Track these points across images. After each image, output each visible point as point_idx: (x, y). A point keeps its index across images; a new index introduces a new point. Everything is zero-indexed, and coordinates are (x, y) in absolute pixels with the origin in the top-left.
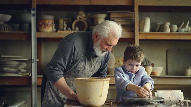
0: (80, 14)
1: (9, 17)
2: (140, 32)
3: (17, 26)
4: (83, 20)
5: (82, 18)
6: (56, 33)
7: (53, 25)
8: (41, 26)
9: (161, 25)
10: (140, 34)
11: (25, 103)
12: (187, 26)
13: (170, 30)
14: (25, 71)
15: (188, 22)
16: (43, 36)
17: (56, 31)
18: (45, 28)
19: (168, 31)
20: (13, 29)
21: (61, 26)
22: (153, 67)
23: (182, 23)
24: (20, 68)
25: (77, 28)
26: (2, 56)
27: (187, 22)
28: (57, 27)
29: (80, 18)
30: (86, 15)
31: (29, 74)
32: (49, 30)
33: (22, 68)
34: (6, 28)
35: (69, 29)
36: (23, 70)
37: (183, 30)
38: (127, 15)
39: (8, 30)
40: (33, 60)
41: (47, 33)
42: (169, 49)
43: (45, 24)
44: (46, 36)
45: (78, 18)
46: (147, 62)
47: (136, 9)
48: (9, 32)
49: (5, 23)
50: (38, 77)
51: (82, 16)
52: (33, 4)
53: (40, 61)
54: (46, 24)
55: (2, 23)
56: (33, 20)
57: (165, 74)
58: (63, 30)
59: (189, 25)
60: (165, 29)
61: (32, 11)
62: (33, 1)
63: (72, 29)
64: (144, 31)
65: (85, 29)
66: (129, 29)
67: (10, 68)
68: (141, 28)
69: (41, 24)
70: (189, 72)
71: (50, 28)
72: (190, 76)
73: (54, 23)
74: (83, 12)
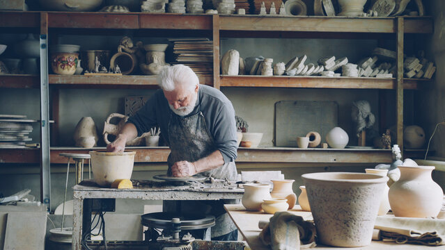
0: (124, 42)
1: (2, 49)
2: (221, 75)
3: (17, 61)
4: (130, 53)
5: (127, 50)
6: (82, 77)
7: (77, 63)
8: (56, 64)
9: (259, 63)
10: (221, 78)
11: (30, 194)
12: (301, 65)
13: (273, 71)
14: (31, 139)
15: (305, 58)
16: (60, 81)
17: (83, 73)
18: (63, 69)
19: (269, 73)
20: (10, 70)
21: (91, 64)
22: (245, 134)
23: (295, 59)
24: (21, 135)
25: (118, 68)
27: (303, 57)
28: (86, 66)
29: (123, 50)
30: (134, 45)
31: (38, 145)
32: (70, 71)
33: (25, 135)
35: (105, 69)
36: (27, 139)
37: (293, 73)
38: (203, 46)
40: (44, 121)
41: (67, 75)
42: (280, 102)
43: (62, 62)
44: (65, 82)
45: (120, 50)
47: (216, 36)
50: (51, 150)
52: (42, 28)
53: (56, 122)
54: (64, 61)
56: (43, 54)
58: (94, 72)
59: (305, 64)
60: (265, 70)
61: (41, 39)
62: (42, 22)
63: (109, 70)
64: (229, 73)
65: (132, 69)
66: (205, 70)
67: (6, 134)
68: (224, 68)
69: (57, 62)
70: (305, 141)
71: (72, 69)
72: (308, 147)
73: (80, 58)
74: (129, 39)
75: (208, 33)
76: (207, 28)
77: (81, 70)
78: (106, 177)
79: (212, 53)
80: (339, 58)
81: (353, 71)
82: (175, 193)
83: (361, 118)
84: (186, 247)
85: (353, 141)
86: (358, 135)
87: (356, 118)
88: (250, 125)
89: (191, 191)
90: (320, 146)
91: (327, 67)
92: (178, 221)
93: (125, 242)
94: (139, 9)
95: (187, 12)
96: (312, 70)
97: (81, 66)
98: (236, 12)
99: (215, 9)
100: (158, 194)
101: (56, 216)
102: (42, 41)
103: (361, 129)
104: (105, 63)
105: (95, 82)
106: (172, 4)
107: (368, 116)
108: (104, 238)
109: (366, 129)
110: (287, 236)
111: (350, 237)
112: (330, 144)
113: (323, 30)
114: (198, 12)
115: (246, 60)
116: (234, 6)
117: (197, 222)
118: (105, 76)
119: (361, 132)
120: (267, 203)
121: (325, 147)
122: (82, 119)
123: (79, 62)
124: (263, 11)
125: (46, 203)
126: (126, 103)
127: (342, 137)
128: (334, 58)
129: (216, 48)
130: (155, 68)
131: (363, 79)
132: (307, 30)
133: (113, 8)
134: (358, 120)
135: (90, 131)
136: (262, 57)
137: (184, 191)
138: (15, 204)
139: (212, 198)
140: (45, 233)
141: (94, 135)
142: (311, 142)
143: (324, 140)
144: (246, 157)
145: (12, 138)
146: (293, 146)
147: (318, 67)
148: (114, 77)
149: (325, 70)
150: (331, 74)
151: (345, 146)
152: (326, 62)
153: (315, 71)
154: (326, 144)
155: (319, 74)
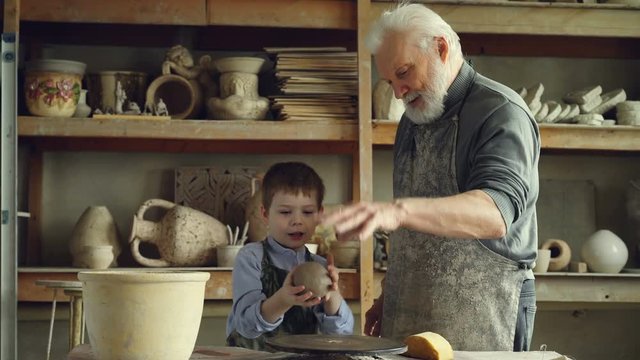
0: (175, 55)
2: (375, 121)
4: (186, 78)
6: (88, 122)
7: (78, 93)
8: (35, 95)
10: (375, 126)
12: (536, 102)
15: (541, 90)
16: (41, 129)
17: (91, 116)
18: (50, 104)
21: (108, 99)
23: (520, 91)
25: (162, 105)
27: (537, 87)
28: (95, 101)
29: (173, 71)
30: (196, 62)
32: (64, 110)
35: (135, 107)
38: (335, 64)
40: (6, 212)
41: (57, 119)
43: (48, 89)
44: (52, 131)
45: (166, 70)
50: (20, 274)
51: (180, 63)
52: (6, 21)
53: (35, 218)
54: (51, 88)
56: (8, 74)
58: (113, 111)
59: (543, 100)
61: (3, 44)
62: (7, 7)
63: (143, 109)
64: (390, 116)
65: (190, 111)
66: (340, 110)
68: (380, 107)
69: (36, 90)
70: (543, 258)
71: (66, 105)
72: (549, 271)
73: (84, 87)
74: (185, 50)
76: (346, 26)
77: (87, 109)
79: (356, 78)
80: (608, 92)
90: (571, 267)
91: (586, 108)
96: (557, 112)
97: (88, 102)
102: (5, 48)
104: (136, 96)
105: (116, 132)
112: (592, 265)
113: (580, 32)
118: (137, 121)
121: (582, 271)
122: (87, 212)
123: (83, 94)
126: (176, 179)
127: (615, 249)
128: (598, 90)
129: (365, 65)
130: (240, 105)
132: (547, 31)
135: (104, 235)
141: (110, 243)
142: (554, 260)
143: (577, 257)
147: (569, 107)
148: (154, 123)
149: (582, 112)
150: (598, 121)
151: (620, 268)
152: (584, 98)
153: (563, 115)
154: (585, 265)
155: (571, 121)
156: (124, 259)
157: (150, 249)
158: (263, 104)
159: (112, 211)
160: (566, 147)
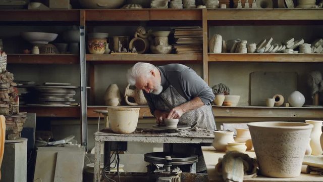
0: (139, 30)
1: (54, 36)
2: (209, 53)
3: (65, 45)
4: (143, 38)
5: (141, 35)
6: (109, 55)
7: (106, 45)
8: (91, 47)
9: (237, 44)
10: (209, 55)
11: (74, 139)
12: (268, 45)
13: (247, 50)
14: (74, 100)
15: (271, 39)
16: (94, 58)
17: (110, 53)
18: (96, 50)
19: (245, 51)
20: (60, 51)
21: (116, 47)
22: (226, 96)
23: (264, 40)
24: (68, 97)
25: (134, 49)
26: (46, 83)
28: (112, 48)
29: (138, 36)
30: (146, 33)
31: (79, 104)
32: (101, 51)
33: (70, 97)
34: (50, 50)
35: (125, 50)
36: (71, 100)
37: (263, 50)
38: (195, 32)
39: (53, 52)
40: (83, 87)
41: (99, 55)
42: (253, 73)
43: (95, 45)
44: (97, 59)
45: (136, 36)
46: (224, 89)
47: (205, 24)
48: (54, 54)
49: (50, 43)
50: (88, 108)
52: (81, 21)
53: (92, 88)
54: (97, 45)
55: (47, 43)
56: (82, 40)
57: (248, 104)
58: (118, 52)
59: (271, 44)
60: (241, 49)
61: (80, 29)
62: (81, 17)
63: (128, 50)
64: (214, 51)
65: (144, 50)
66: (197, 49)
67: (57, 96)
68: (211, 48)
69: (92, 45)
70: (272, 102)
72: (274, 106)
73: (108, 42)
74: (143, 28)
75: (199, 23)
76: (199, 19)
77: (109, 50)
78: (118, 126)
79: (202, 38)
80: (297, 40)
81: (308, 48)
82: (167, 138)
83: (315, 85)
84: (175, 177)
85: (309, 101)
86: (313, 97)
87: (311, 84)
88: (232, 90)
89: (179, 137)
90: (284, 105)
91: (288, 46)
92: (169, 158)
93: (132, 173)
94: (149, 6)
95: (183, 7)
96: (277, 48)
97: (109, 48)
98: (219, 7)
99: (203, 5)
100: (154, 138)
101: (92, 155)
102: (81, 31)
103: (314, 92)
104: (125, 46)
105: (118, 59)
106: (172, 2)
107: (320, 83)
108: (118, 170)
109: (319, 93)
110: (234, 168)
111: (283, 170)
112: (291, 104)
113: (285, 19)
114: (192, 7)
115: (227, 42)
116: (218, 2)
117: (184, 159)
118: (125, 55)
119: (315, 95)
120: (230, 145)
121: (287, 106)
122: (110, 86)
123: (107, 45)
124: (240, 5)
125: (84, 145)
127: (300, 98)
128: (293, 39)
129: (205, 33)
130: (161, 48)
131: (315, 55)
132: (273, 19)
133: (131, 6)
134: (312, 86)
135: (116, 94)
136: (239, 39)
137: (173, 136)
138: (63, 145)
139: (194, 142)
140: (83, 167)
141: (118, 97)
142: (276, 102)
143: (286, 101)
144: (227, 113)
145: (61, 99)
146: (263, 105)
147: (282, 46)
148: (132, 55)
149: (287, 48)
150: (291, 51)
151: (302, 105)
152: (287, 43)
153: (279, 49)
154: (288, 104)
155: (282, 52)
156: (123, 103)
157: (132, 99)
158: (170, 48)
159: (119, 86)
160: (280, 61)
